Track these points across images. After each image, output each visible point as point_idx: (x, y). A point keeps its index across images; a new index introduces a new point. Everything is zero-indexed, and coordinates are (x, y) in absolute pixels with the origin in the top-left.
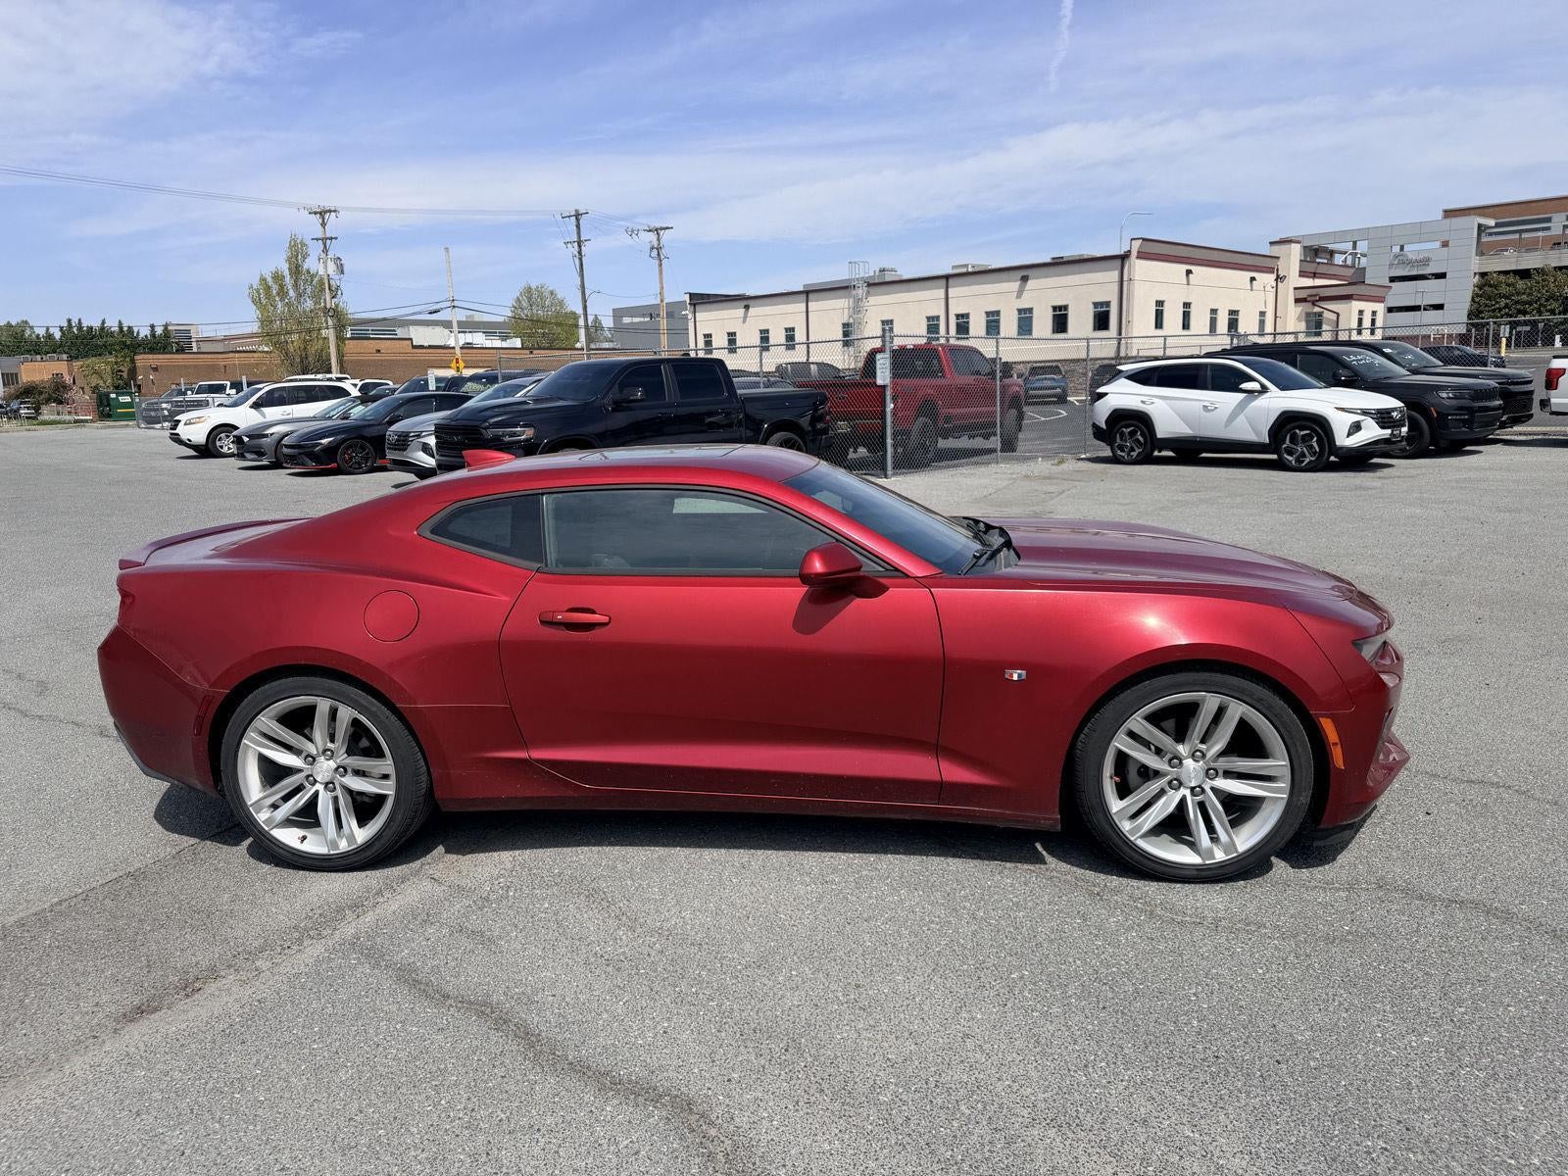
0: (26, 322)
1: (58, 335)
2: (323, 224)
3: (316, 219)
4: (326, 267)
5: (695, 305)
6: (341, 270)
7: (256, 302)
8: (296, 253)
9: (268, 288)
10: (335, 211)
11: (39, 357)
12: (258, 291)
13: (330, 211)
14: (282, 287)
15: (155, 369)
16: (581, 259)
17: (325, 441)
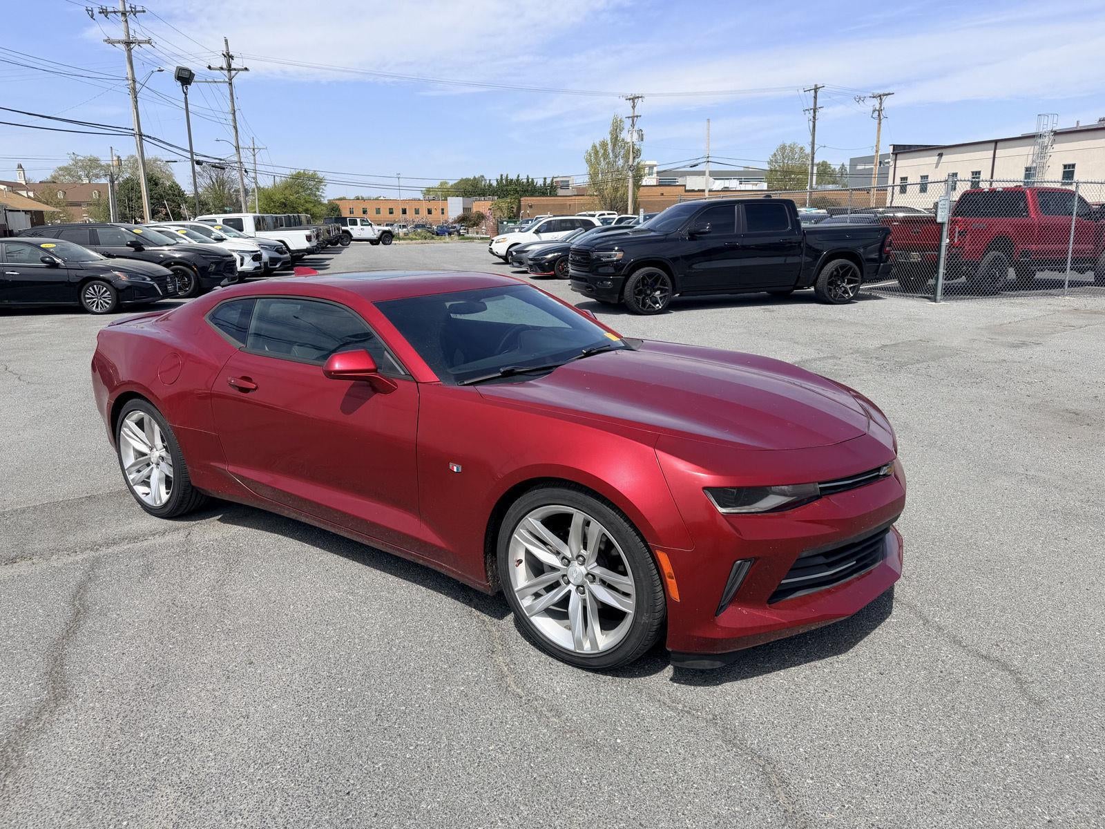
0: (483, 177)
1: (495, 184)
2: (634, 107)
3: (630, 103)
4: (632, 137)
5: (896, 154)
6: (641, 138)
7: (589, 161)
8: (616, 129)
9: (596, 153)
10: (641, 97)
11: (483, 198)
12: (590, 156)
13: (638, 97)
14: (605, 150)
15: (531, 207)
16: (814, 123)
17: (550, 256)
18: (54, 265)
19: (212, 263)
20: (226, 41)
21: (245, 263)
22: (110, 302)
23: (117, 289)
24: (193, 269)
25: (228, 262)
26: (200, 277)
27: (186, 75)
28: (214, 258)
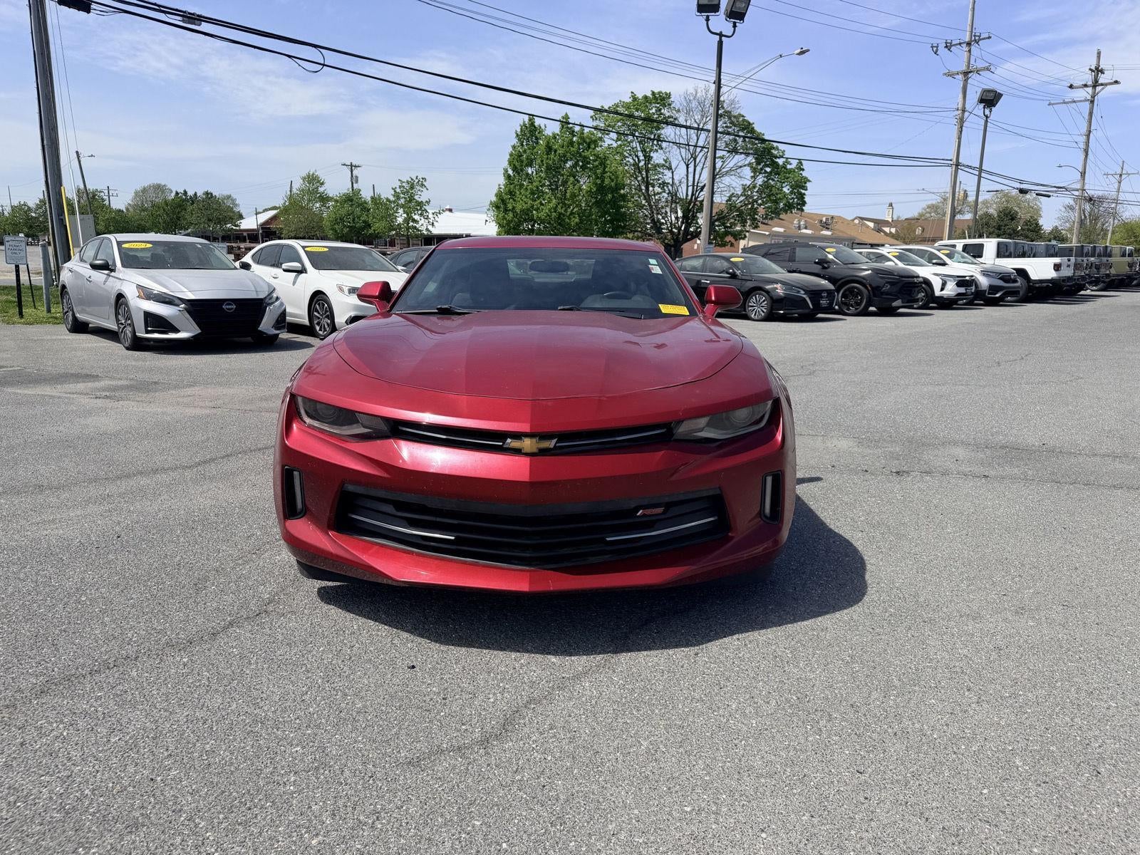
18: (734, 276)
19: (887, 282)
20: (1099, 53)
21: (946, 288)
22: (765, 311)
23: (771, 298)
24: (866, 288)
25: (906, 283)
26: (872, 296)
27: (990, 97)
28: (891, 278)
